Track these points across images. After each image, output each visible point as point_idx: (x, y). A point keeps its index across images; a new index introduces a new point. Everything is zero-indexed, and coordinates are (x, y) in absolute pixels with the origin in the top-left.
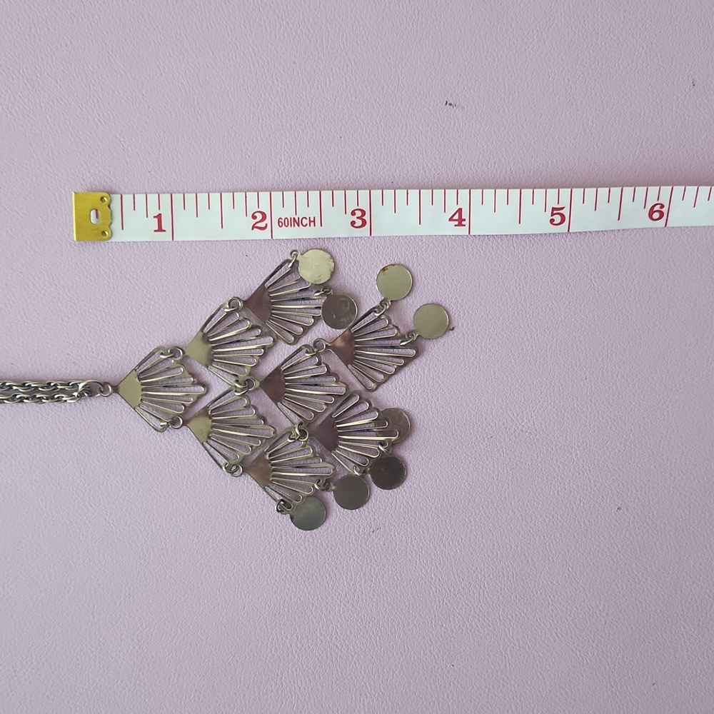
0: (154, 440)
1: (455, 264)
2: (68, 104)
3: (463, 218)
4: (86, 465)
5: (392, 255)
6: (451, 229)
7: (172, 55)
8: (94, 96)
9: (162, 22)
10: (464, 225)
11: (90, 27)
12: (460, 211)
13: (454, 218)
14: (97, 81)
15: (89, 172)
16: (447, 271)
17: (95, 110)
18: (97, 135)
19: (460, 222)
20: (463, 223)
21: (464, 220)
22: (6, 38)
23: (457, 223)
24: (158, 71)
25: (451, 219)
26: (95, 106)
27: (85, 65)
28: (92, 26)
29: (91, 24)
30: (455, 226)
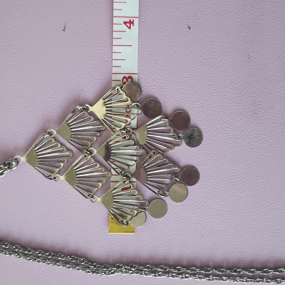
0: (246, 195)
1: (153, 27)
2: (65, 235)
3: (129, 21)
4: (258, 231)
5: (147, 62)
6: (135, 28)
7: (39, 180)
8: (61, 222)
9: (22, 185)
10: (133, 20)
11: (25, 223)
12: (125, 23)
13: (129, 26)
14: (53, 220)
15: (101, 225)
16: (157, 31)
17: (69, 221)
18: (82, 221)
19: (131, 23)
20: (132, 21)
21: (130, 20)
22: (31, 266)
23: (132, 25)
24: (48, 188)
25: (130, 28)
26: (66, 221)
27: (45, 226)
28: (25, 222)
29: (23, 222)
30: (133, 25)
